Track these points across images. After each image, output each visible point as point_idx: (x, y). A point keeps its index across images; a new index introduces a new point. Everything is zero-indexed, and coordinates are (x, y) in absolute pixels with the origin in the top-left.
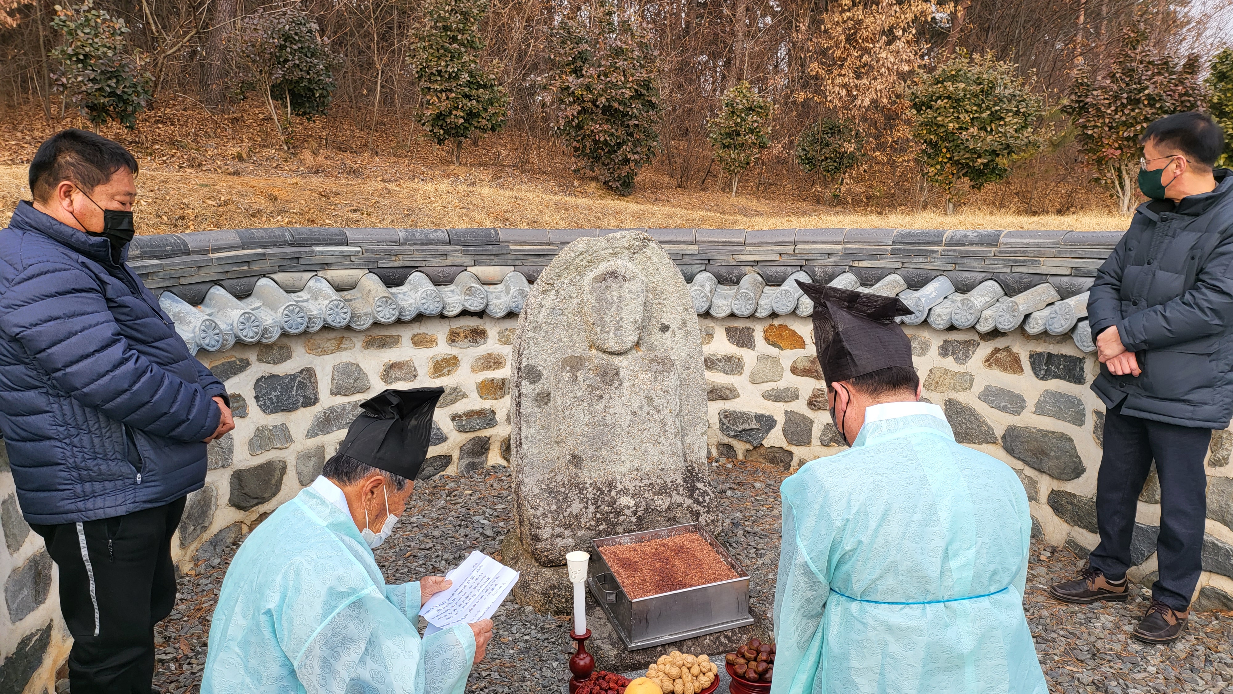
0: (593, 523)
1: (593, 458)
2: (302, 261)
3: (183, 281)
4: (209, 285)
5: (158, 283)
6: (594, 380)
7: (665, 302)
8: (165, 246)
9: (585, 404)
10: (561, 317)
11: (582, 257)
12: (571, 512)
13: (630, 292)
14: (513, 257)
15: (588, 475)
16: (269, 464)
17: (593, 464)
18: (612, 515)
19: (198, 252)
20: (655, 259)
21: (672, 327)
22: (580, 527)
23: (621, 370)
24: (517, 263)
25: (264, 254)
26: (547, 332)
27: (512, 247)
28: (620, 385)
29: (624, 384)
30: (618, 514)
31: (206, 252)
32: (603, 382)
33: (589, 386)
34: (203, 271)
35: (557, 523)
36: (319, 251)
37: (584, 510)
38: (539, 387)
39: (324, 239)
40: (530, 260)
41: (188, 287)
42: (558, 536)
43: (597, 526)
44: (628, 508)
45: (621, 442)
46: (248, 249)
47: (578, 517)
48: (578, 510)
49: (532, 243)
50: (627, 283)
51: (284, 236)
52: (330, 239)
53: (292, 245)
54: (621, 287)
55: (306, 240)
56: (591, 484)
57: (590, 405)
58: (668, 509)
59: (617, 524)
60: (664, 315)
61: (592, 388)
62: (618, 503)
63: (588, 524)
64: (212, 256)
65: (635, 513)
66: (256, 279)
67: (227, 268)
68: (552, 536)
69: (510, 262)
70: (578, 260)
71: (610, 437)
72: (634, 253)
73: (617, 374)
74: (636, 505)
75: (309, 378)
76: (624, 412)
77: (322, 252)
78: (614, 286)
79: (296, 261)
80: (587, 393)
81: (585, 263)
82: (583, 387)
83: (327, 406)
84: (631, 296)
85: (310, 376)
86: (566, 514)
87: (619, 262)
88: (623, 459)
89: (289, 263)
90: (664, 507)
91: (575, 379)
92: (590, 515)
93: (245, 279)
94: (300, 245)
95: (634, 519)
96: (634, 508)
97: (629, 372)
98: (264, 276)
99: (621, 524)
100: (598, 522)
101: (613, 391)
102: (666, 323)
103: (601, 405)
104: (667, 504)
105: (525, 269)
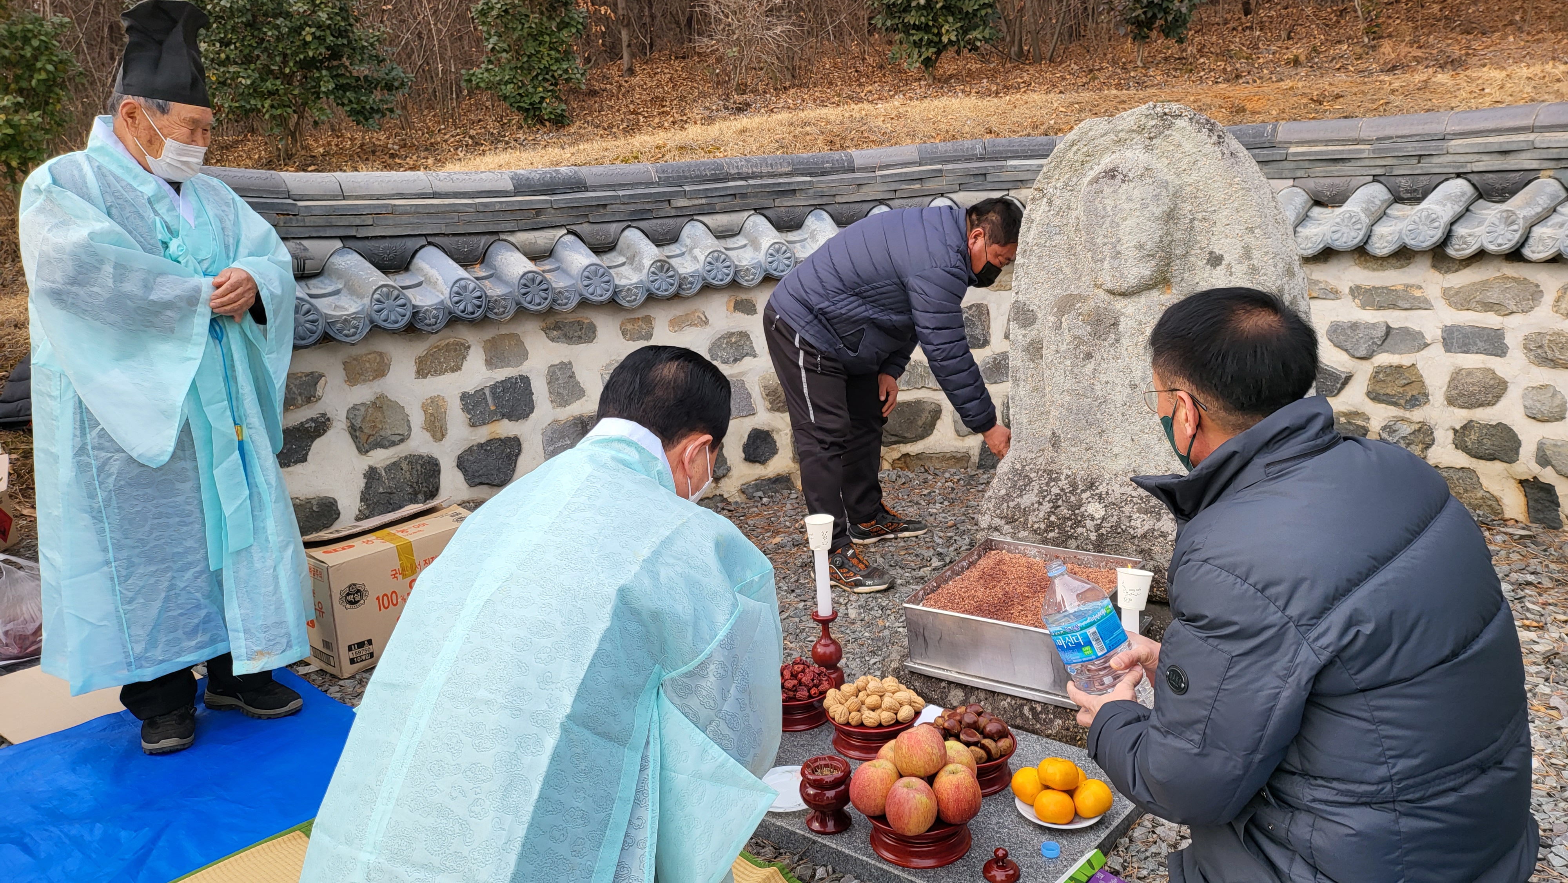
0: (1043, 526)
1: (1075, 441)
2: (989, 178)
3: (839, 199)
4: (871, 205)
5: (806, 200)
6: (1084, 331)
7: (1215, 217)
8: (823, 163)
9: (1068, 363)
10: (1058, 237)
11: (1075, 148)
12: (1018, 504)
13: (1129, 199)
14: (1292, 165)
15: (1067, 463)
16: (918, 402)
17: (1073, 449)
18: (1070, 523)
19: (864, 169)
20: (1188, 146)
21: (1227, 259)
22: (1025, 525)
23: (1122, 319)
24: (1299, 174)
25: (941, 171)
26: (1040, 258)
27: (1292, 150)
28: (1117, 341)
29: (1123, 341)
30: (1078, 523)
31: (873, 169)
32: (1094, 334)
33: (1075, 337)
34: (864, 189)
35: (998, 512)
36: (1011, 166)
37: (1036, 506)
38: (1032, 333)
39: (1023, 151)
40: (1320, 169)
41: (845, 206)
42: (996, 529)
43: (1046, 531)
44: (1093, 519)
45: (1113, 425)
46: (925, 165)
47: (1026, 512)
48: (1028, 504)
49: (1327, 142)
50: (1125, 186)
51: (974, 148)
52: (1032, 151)
53: (982, 159)
54: (1114, 192)
55: (1000, 152)
56: (1068, 476)
57: (1074, 365)
58: (1144, 536)
59: (1071, 537)
60: (1214, 238)
61: (1078, 341)
62: (1082, 509)
63: (1036, 526)
64: (878, 173)
65: (1098, 527)
66: (930, 198)
67: (894, 186)
68: (990, 527)
69: (1286, 173)
70: (1071, 154)
71: (1099, 416)
72: (1151, 138)
73: (1115, 324)
74: (1103, 519)
75: (979, 316)
76: (1118, 381)
77: (1015, 167)
78: (1107, 190)
79: (981, 178)
80: (1072, 347)
81: (1080, 157)
82: (1067, 337)
83: (998, 351)
84: (1131, 205)
85: (981, 313)
86: (1012, 504)
87: (1129, 154)
88: (1116, 451)
89: (972, 180)
90: (1140, 532)
91: (1059, 327)
92: (1041, 515)
93: (917, 200)
94: (992, 159)
95: (1093, 536)
96: (1099, 522)
97: (1131, 323)
98: (942, 195)
99: (1076, 539)
100: (1050, 526)
101: (1104, 350)
102: (1218, 252)
103: (1090, 366)
104: (1146, 528)
105: (1311, 184)
